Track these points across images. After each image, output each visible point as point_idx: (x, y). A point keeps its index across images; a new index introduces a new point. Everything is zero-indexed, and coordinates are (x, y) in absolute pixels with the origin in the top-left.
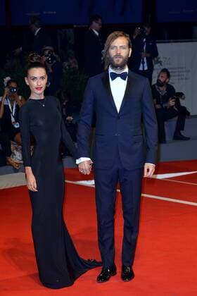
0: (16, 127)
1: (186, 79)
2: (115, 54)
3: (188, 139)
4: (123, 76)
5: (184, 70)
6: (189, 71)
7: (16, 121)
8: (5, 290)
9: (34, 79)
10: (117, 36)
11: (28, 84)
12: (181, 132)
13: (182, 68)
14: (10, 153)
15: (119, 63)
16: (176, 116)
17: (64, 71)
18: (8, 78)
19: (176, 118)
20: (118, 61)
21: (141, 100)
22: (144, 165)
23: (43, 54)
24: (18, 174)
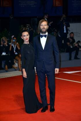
0: (16, 54)
1: (79, 36)
2: (42, 28)
3: (79, 59)
4: (45, 36)
5: (78, 33)
6: (80, 34)
7: (16, 52)
8: (12, 114)
9: (24, 36)
10: (43, 21)
11: (23, 39)
12: (77, 56)
13: (77, 32)
14: (14, 64)
15: (44, 31)
16: (75, 50)
17: (34, 34)
18: (13, 36)
19: (75, 51)
20: (44, 30)
21: (53, 45)
22: (55, 69)
23: (26, 27)
24: (17, 71)
